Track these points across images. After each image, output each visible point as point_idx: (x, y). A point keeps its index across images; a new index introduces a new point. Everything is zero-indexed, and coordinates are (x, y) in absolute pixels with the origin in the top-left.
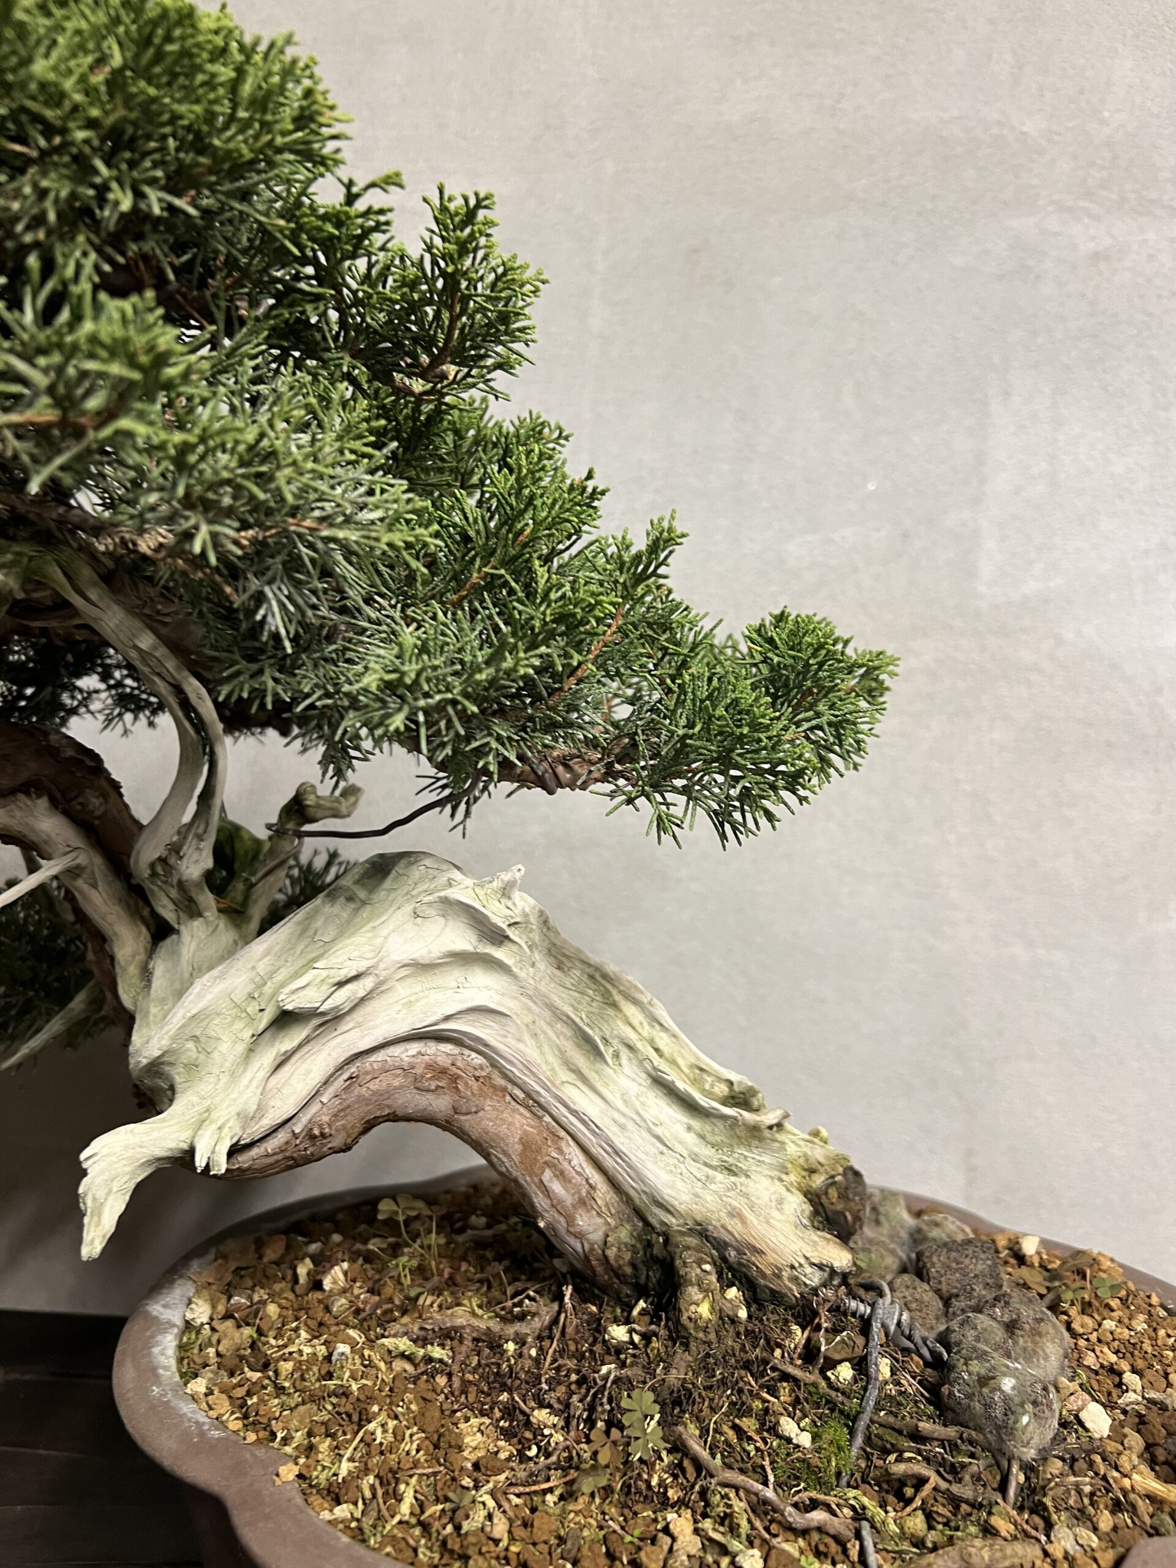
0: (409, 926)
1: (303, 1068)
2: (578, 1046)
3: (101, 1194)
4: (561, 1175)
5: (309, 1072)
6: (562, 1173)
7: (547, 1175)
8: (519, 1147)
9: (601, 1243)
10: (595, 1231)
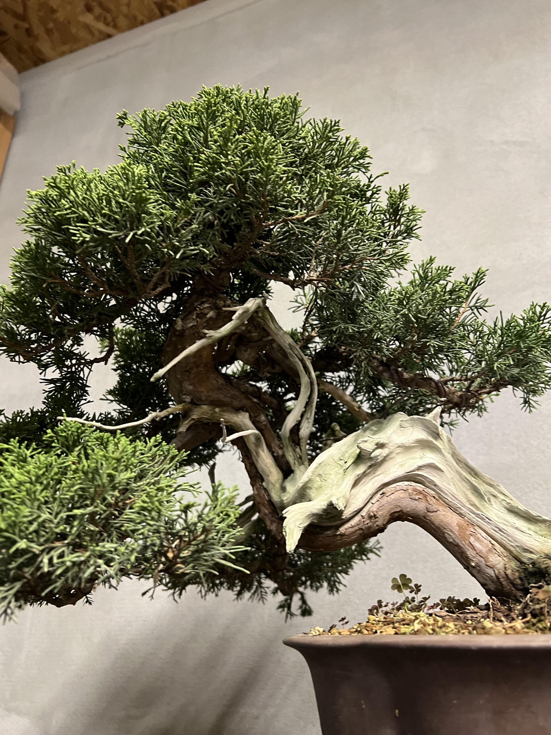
0: (399, 431)
1: (363, 489)
2: (473, 494)
3: (292, 526)
4: (478, 539)
5: (365, 490)
6: (478, 538)
7: (472, 539)
8: (457, 528)
9: (503, 569)
10: (499, 563)
